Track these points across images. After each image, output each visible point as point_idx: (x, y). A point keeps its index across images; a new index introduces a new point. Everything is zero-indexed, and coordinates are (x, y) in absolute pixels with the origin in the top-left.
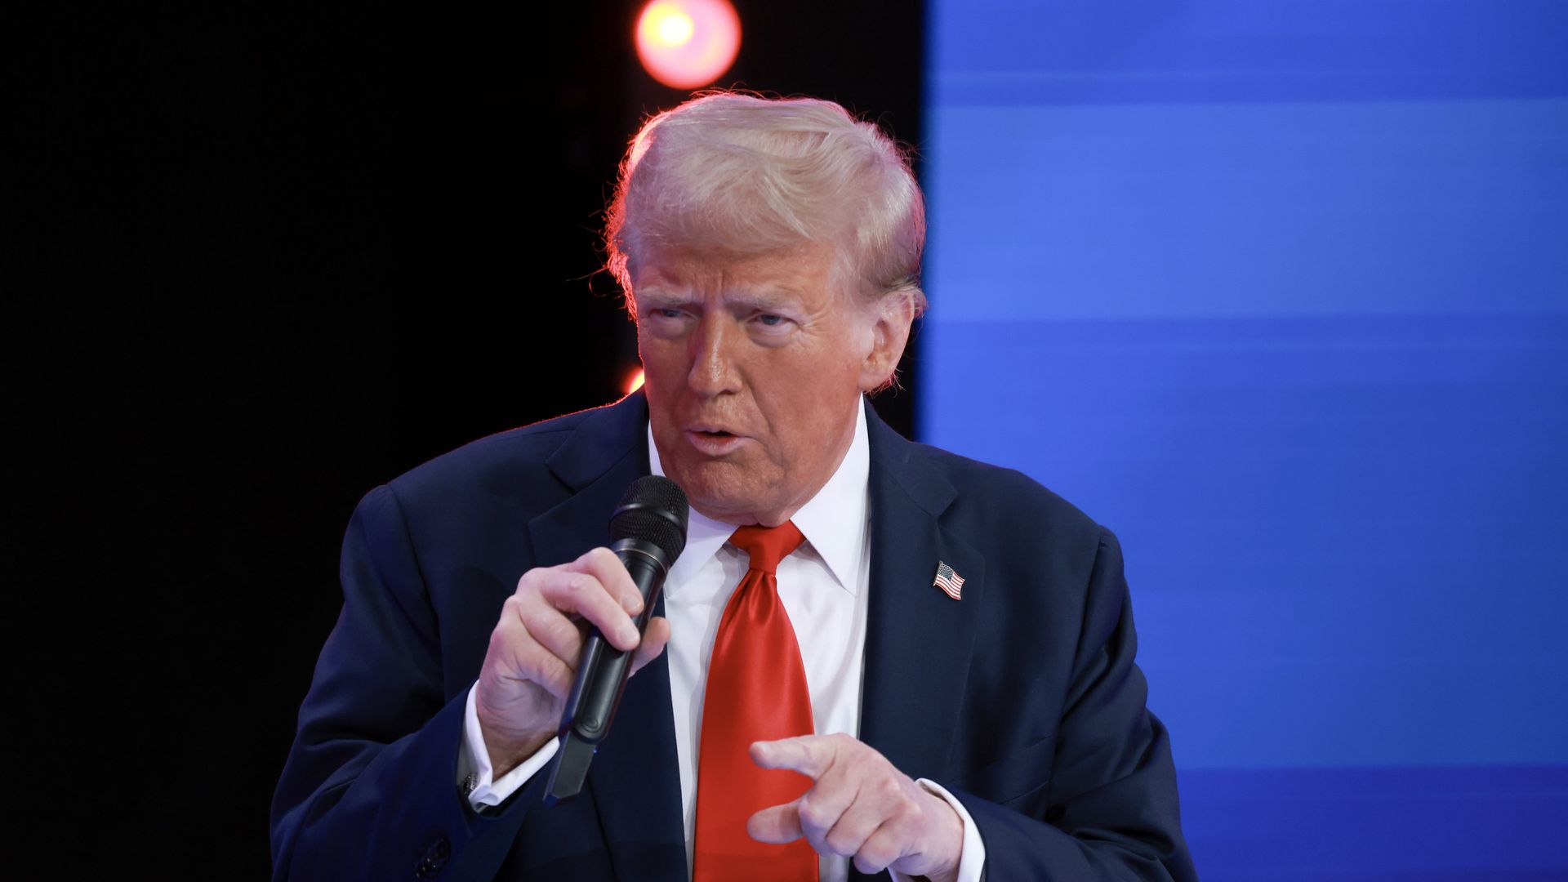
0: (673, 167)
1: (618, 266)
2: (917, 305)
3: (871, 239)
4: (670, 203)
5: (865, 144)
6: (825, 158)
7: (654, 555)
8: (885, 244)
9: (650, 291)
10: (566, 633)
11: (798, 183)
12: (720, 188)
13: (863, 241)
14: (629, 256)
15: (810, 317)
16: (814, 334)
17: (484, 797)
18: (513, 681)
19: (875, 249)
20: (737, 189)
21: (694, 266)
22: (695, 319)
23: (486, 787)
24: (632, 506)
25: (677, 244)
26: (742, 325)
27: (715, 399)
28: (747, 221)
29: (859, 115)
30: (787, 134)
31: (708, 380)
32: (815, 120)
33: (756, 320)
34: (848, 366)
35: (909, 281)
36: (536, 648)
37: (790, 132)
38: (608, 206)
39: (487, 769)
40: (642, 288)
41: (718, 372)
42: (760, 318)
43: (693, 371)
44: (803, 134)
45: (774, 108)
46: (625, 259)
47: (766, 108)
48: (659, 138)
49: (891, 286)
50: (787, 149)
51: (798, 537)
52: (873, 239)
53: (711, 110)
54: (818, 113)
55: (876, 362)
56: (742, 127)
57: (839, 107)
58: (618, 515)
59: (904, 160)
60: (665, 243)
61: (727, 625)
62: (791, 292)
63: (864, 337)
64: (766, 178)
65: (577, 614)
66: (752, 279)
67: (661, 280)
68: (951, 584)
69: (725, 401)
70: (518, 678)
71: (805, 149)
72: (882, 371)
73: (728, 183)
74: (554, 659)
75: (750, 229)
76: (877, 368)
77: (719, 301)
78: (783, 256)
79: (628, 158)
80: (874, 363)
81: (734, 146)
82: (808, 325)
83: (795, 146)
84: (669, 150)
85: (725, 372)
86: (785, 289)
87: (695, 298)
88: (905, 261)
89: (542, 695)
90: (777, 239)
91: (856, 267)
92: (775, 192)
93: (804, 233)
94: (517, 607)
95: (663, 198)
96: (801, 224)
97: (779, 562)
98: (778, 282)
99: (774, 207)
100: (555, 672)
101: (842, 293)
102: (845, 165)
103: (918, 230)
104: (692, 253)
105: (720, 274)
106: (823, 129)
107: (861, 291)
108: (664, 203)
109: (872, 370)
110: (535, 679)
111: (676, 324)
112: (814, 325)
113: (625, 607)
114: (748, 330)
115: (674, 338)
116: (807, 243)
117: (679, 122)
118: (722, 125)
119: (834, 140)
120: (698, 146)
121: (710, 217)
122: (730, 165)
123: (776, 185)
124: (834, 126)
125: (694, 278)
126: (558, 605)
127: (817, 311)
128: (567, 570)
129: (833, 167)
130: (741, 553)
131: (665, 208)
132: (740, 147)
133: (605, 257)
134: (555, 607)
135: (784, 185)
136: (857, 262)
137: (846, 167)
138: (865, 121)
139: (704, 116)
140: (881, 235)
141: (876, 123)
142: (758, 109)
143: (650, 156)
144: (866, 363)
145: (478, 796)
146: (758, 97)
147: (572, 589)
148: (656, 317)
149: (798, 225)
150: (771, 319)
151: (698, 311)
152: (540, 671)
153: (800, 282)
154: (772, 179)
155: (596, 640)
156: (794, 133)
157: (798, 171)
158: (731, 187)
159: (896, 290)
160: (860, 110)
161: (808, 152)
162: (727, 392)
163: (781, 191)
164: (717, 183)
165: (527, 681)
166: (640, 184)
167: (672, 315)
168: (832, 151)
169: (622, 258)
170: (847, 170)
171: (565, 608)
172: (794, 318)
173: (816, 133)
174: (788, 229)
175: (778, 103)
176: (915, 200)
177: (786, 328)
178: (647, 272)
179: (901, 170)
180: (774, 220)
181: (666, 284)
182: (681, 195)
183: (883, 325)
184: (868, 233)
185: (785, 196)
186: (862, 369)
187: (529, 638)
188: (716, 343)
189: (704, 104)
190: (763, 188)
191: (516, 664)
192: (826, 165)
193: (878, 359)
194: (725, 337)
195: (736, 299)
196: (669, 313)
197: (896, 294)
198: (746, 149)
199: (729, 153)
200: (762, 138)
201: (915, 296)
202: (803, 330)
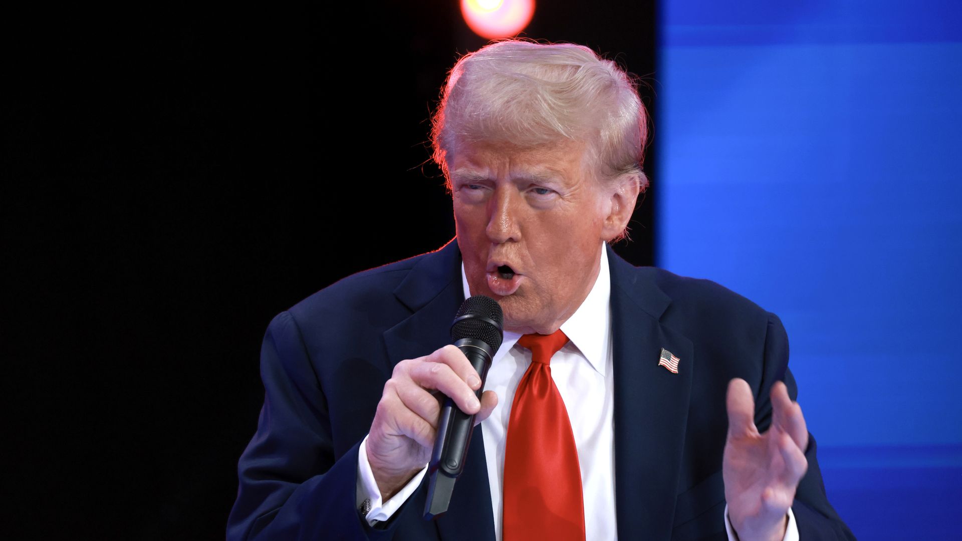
0: (477, 88)
1: (439, 156)
2: (641, 183)
3: (609, 137)
4: (474, 113)
5: (606, 73)
6: (580, 81)
7: (484, 348)
8: (619, 140)
9: (461, 171)
10: (430, 403)
11: (560, 99)
12: (508, 102)
13: (604, 138)
14: (447, 150)
15: (568, 190)
16: (570, 202)
17: (376, 516)
18: (395, 437)
19: (612, 144)
20: (519, 102)
21: (490, 155)
22: (490, 191)
23: (378, 509)
24: (466, 316)
25: (479, 140)
26: (523, 194)
27: (503, 244)
28: (526, 125)
29: (603, 55)
30: (553, 66)
31: (499, 230)
32: (572, 57)
33: (532, 191)
34: (595, 223)
35: (635, 167)
36: (409, 414)
37: (555, 65)
38: (433, 115)
39: (377, 497)
40: (456, 170)
41: (506, 226)
42: (535, 191)
43: (490, 224)
44: (564, 67)
45: (544, 49)
46: (444, 153)
47: (540, 50)
48: (467, 69)
49: (623, 170)
50: (553, 76)
51: (564, 339)
52: (611, 138)
53: (502, 51)
54: (574, 53)
55: (613, 222)
56: (523, 62)
57: (589, 49)
58: (458, 322)
59: (633, 86)
60: (470, 140)
61: (519, 401)
62: (556, 172)
63: (606, 205)
64: (539, 96)
65: (437, 390)
66: (529, 162)
67: (467, 163)
68: (671, 363)
69: (509, 247)
70: (398, 434)
71: (565, 76)
72: (616, 228)
73: (513, 99)
74: (422, 421)
75: (528, 130)
76: (613, 226)
77: (507, 177)
78: (550, 149)
79: (446, 83)
80: (611, 223)
81: (517, 73)
82: (567, 195)
83: (559, 74)
84: (473, 77)
85: (511, 226)
86: (552, 170)
87: (491, 176)
88: (633, 154)
89: (413, 445)
90: (546, 137)
91: (599, 156)
92: (545, 106)
93: (564, 134)
94: (394, 386)
95: (469, 109)
96: (561, 127)
97: (552, 356)
98: (547, 165)
99: (543, 115)
100: (423, 430)
101: (590, 173)
102: (592, 87)
103: (642, 132)
104: (489, 146)
105: (508, 160)
106: (577, 63)
107: (603, 172)
108: (471, 113)
109: (610, 227)
110: (409, 435)
111: (479, 194)
112: (571, 195)
113: (469, 385)
114: (527, 198)
115: (477, 203)
116: (566, 140)
117: (481, 58)
118: (510, 60)
119: (585, 71)
120: (493, 74)
121: (501, 121)
122: (514, 86)
123: (545, 100)
124: (584, 61)
125: (490, 162)
126: (422, 384)
127: (573, 186)
128: (426, 361)
129: (584, 89)
130: (526, 351)
131: (470, 116)
132: (521, 75)
133: (432, 151)
134: (420, 386)
135: (551, 100)
136: (600, 152)
137: (593, 88)
138: (607, 59)
139: (497, 54)
140: (616, 135)
141: (614, 60)
142: (534, 50)
143: (461, 81)
144: (606, 222)
145: (373, 515)
146: (534, 43)
147: (432, 373)
148: (464, 189)
149: (560, 128)
150: (542, 191)
151: (493, 185)
152: (413, 430)
153: (562, 165)
154: (543, 97)
155: (450, 408)
156: (558, 66)
157: (560, 91)
158: (516, 101)
159: (627, 172)
160: (603, 52)
161: (567, 79)
162: (511, 240)
163: (549, 105)
164: (506, 99)
165: (403, 436)
166: (454, 100)
167: (476, 188)
168: (584, 77)
169: (442, 151)
170: (593, 91)
171: (427, 386)
172: (557, 190)
173: (573, 66)
174: (553, 130)
175: (547, 46)
176: (641, 113)
177: (552, 196)
178: (458, 159)
179: (631, 92)
180: (544, 124)
181: (471, 166)
182: (481, 107)
183: (617, 197)
184: (607, 133)
185: (552, 108)
186: (604, 227)
187: (404, 407)
188: (505, 205)
189: (498, 47)
190: (537, 102)
191: (396, 425)
192: (579, 87)
193: (614, 219)
194: (511, 202)
195: (519, 176)
196: (473, 187)
197: (627, 175)
198: (526, 76)
199: (514, 79)
200: (536, 68)
201: (639, 177)
202: (563, 199)
